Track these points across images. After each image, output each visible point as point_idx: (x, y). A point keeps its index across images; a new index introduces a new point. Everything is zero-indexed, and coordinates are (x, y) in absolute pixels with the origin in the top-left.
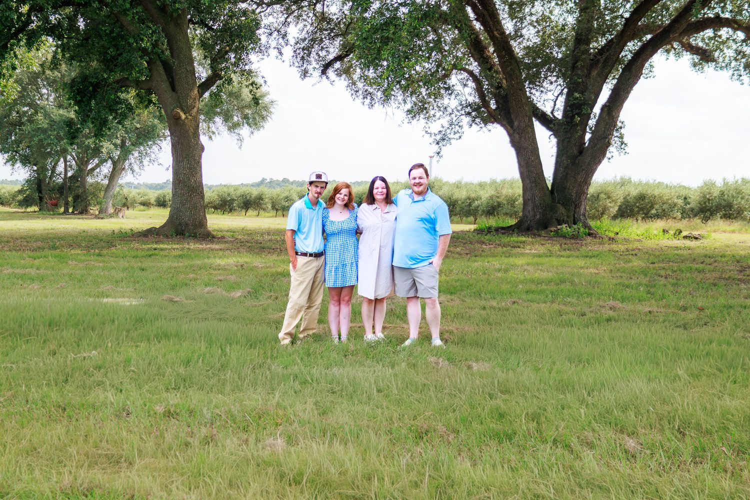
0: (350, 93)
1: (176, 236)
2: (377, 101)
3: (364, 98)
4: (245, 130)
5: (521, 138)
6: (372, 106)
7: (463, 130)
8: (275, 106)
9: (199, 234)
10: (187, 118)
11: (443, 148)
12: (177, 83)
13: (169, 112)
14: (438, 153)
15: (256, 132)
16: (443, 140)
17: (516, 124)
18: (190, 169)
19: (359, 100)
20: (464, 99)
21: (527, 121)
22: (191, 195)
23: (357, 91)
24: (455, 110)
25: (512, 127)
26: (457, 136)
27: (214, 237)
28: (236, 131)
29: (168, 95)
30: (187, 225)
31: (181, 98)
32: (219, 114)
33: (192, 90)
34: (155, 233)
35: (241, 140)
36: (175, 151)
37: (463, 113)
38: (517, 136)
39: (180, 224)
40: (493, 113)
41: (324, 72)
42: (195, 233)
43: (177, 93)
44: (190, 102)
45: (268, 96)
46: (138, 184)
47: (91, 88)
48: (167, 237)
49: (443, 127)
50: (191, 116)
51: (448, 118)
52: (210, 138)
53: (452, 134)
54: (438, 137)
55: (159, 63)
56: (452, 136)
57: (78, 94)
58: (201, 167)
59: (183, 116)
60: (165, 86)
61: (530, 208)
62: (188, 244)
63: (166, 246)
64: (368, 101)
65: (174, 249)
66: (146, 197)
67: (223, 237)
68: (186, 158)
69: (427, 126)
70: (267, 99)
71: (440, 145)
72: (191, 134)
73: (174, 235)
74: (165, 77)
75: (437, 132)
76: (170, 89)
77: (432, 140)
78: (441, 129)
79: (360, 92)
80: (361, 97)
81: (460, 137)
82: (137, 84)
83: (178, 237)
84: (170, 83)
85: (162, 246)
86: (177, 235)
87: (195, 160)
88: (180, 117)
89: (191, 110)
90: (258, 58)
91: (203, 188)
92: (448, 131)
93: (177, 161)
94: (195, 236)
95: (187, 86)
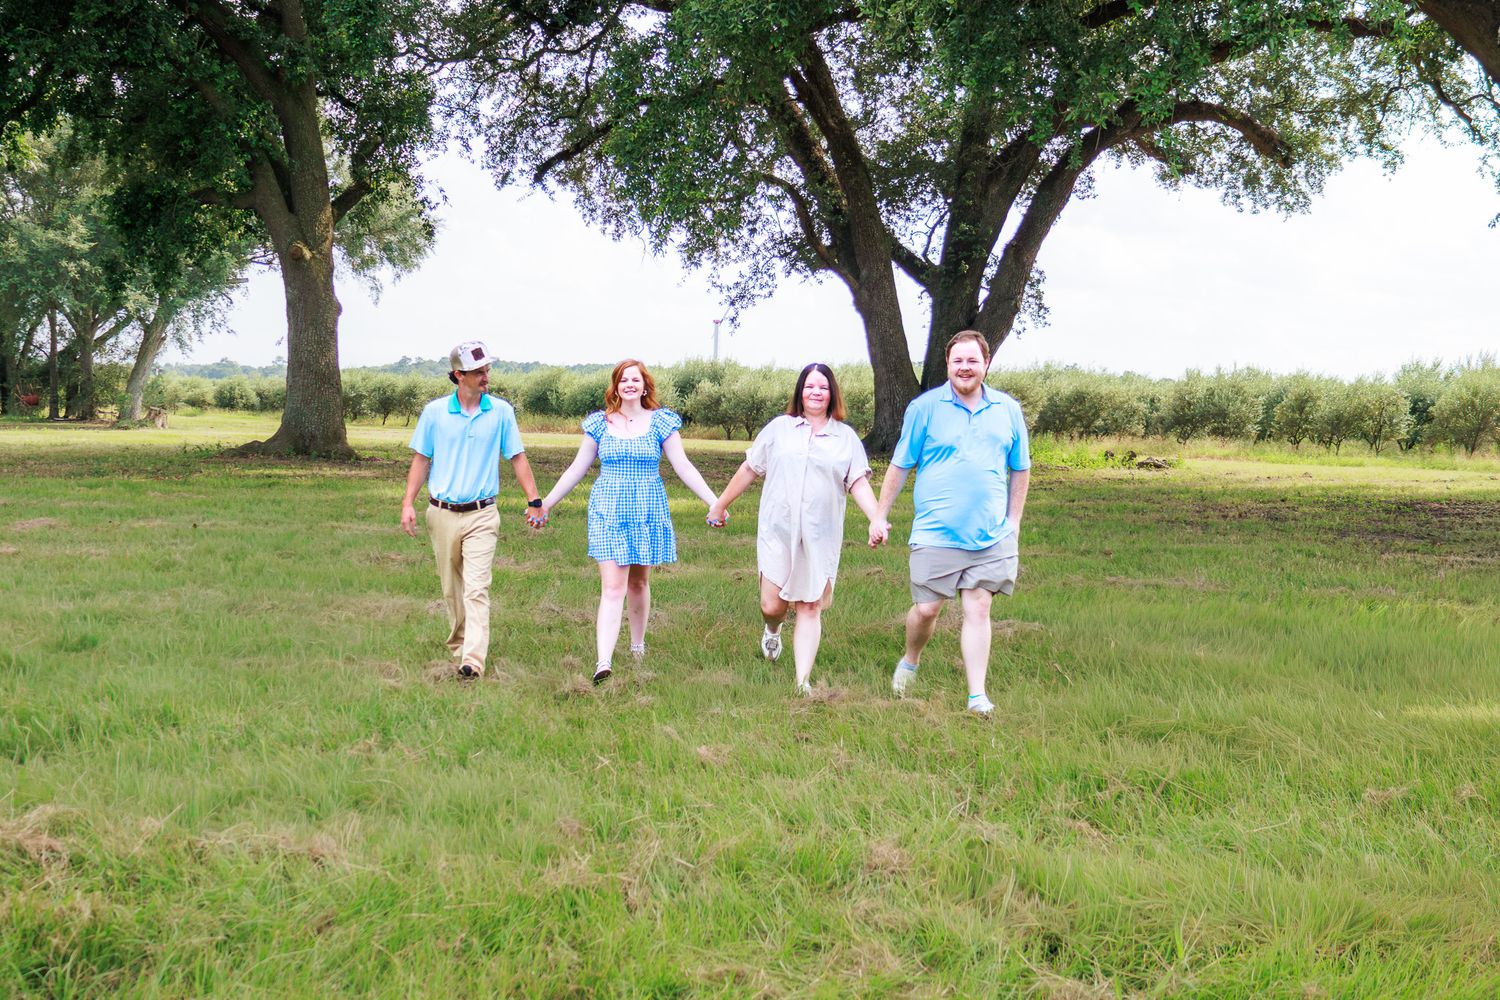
0: (581, 214)
1: (296, 456)
2: (627, 227)
3: (605, 222)
4: (385, 272)
5: (871, 297)
6: (619, 236)
7: (775, 282)
9: (336, 453)
10: (313, 257)
11: (741, 311)
12: (297, 199)
13: (284, 246)
14: (733, 320)
15: (405, 276)
16: (742, 297)
17: (864, 273)
18: (318, 343)
19: (597, 226)
20: (778, 230)
21: (882, 268)
22: (320, 388)
23: (593, 210)
24: (762, 248)
25: (857, 277)
26: (766, 291)
27: (358, 458)
28: (368, 272)
29: (282, 218)
30: (313, 437)
31: (304, 223)
32: (337, 242)
33: (322, 210)
34: (259, 451)
35: (377, 289)
36: (294, 313)
37: (776, 252)
38: (865, 294)
39: (302, 436)
40: (827, 255)
41: (538, 178)
42: (328, 452)
43: (296, 215)
44: (319, 230)
47: (149, 205)
48: (280, 457)
49: (741, 276)
50: (320, 253)
51: (751, 261)
53: (757, 288)
54: (734, 293)
55: (267, 164)
56: (756, 291)
57: (126, 213)
58: (336, 341)
59: (308, 254)
60: (276, 202)
61: (886, 415)
62: (320, 468)
63: (284, 472)
64: (611, 228)
66: (197, 391)
67: (372, 459)
68: (311, 324)
69: (715, 274)
71: (737, 305)
72: (321, 284)
73: (293, 454)
74: (277, 189)
75: (731, 285)
76: (285, 208)
77: (723, 297)
78: (739, 280)
79: (599, 212)
80: (600, 220)
81: (770, 294)
82: (230, 200)
83: (300, 457)
84: (285, 197)
85: (277, 471)
86: (298, 454)
87: (326, 328)
88: (302, 257)
89: (320, 245)
90: (428, 155)
91: (339, 374)
92: (751, 283)
93: (296, 331)
94: (327, 457)
95: (313, 203)
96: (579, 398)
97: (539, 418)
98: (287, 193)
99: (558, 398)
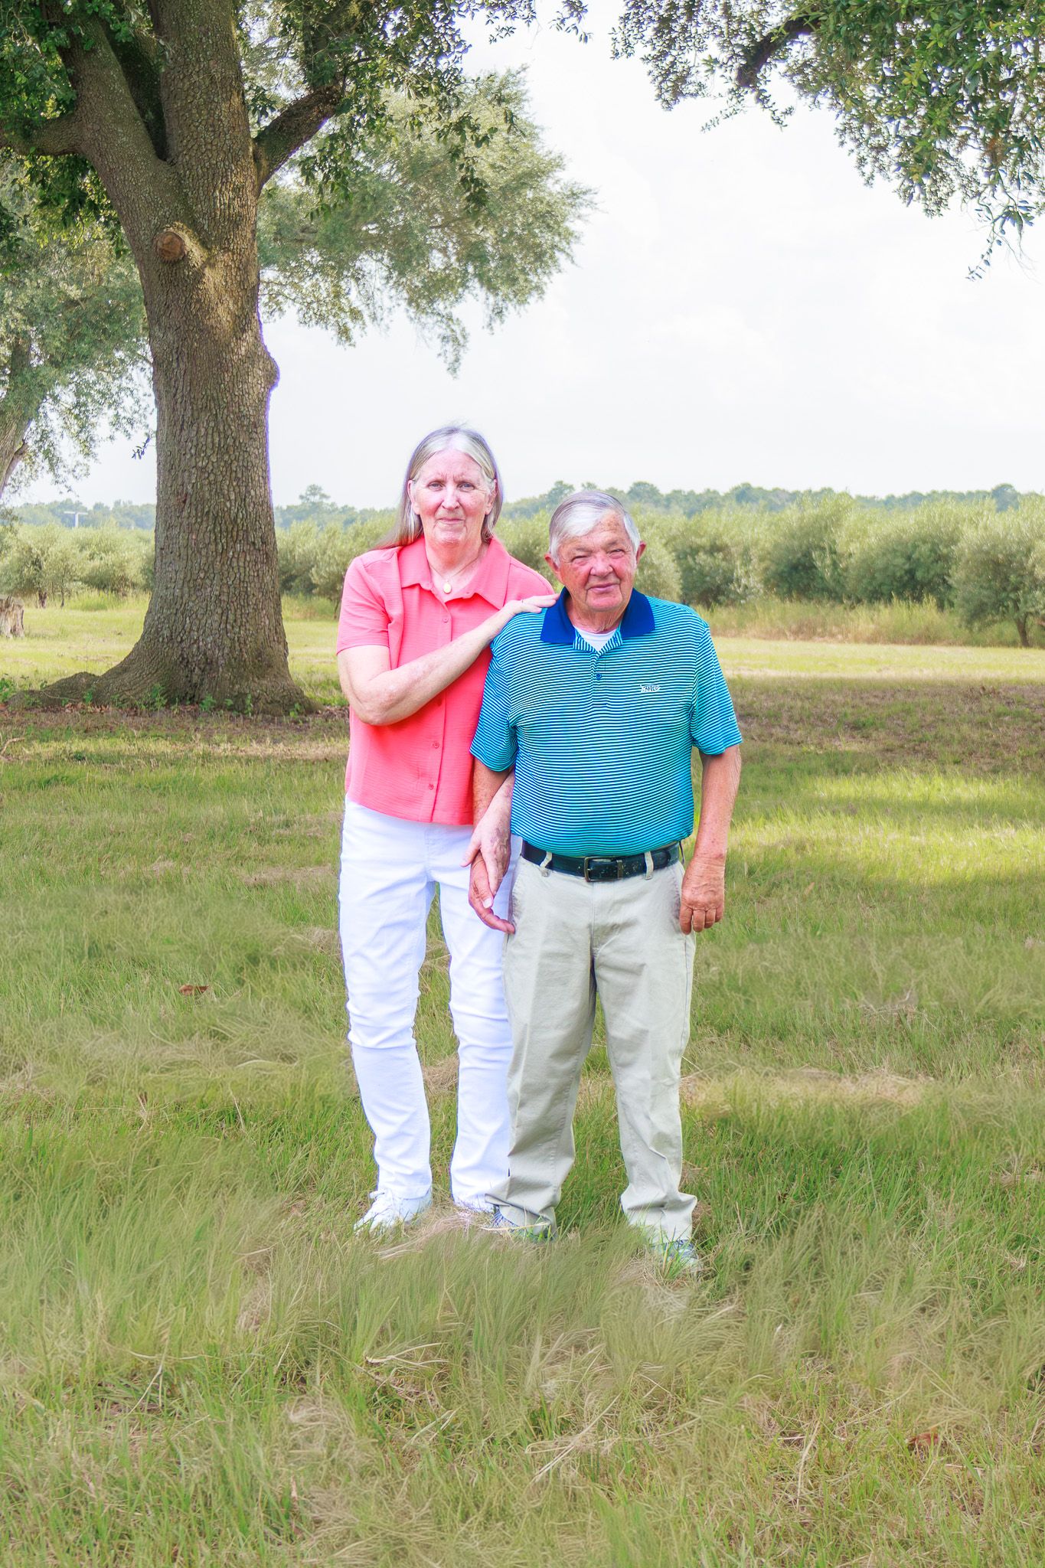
0: (854, 156)
1: (167, 706)
2: (957, 182)
4: (471, 304)
6: (939, 203)
8: (583, 211)
9: (256, 700)
10: (211, 259)
12: (173, 126)
13: (144, 236)
15: (511, 310)
18: (222, 450)
19: (888, 183)
22: (225, 551)
23: (881, 149)
27: (310, 709)
28: (440, 306)
29: (142, 173)
30: (210, 663)
31: (189, 182)
32: (373, 244)
33: (232, 153)
34: (88, 697)
35: (455, 340)
36: (168, 384)
39: (185, 661)
41: (748, 77)
42: (241, 696)
43: (172, 164)
44: (223, 199)
45: (558, 174)
46: (98, 506)
48: (134, 710)
50: (227, 251)
52: (344, 333)
55: (105, 52)
58: (264, 445)
59: (197, 253)
60: (129, 138)
62: (208, 738)
63: (122, 746)
65: (148, 757)
66: (110, 558)
68: (205, 408)
70: (553, 186)
72: (228, 321)
73: (159, 704)
74: (129, 107)
76: (147, 148)
82: (27, 135)
83: (176, 708)
84: (148, 127)
85: (105, 745)
86: (170, 702)
87: (240, 416)
88: (184, 258)
89: (227, 232)
90: (491, 29)
91: (270, 524)
93: (173, 423)
94: (236, 708)
95: (210, 137)
96: (880, 563)
97: (795, 610)
98: (150, 115)
99: (835, 564)
